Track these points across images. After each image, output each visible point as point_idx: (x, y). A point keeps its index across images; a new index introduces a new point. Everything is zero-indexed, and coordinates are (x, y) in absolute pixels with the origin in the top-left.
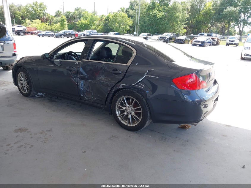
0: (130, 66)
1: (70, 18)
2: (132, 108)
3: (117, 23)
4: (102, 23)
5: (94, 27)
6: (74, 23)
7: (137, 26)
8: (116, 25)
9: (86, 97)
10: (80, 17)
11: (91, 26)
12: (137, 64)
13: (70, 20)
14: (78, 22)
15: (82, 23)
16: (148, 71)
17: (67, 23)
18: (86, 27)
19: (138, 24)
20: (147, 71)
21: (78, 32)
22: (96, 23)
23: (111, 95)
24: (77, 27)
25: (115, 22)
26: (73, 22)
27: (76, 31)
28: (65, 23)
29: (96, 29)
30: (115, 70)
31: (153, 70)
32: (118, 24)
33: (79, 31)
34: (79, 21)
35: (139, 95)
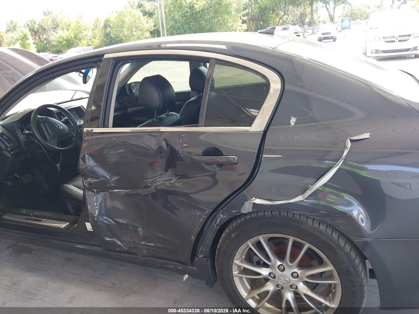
0: (265, 132)
1: (38, 31)
2: (296, 270)
3: (125, 29)
4: (99, 33)
5: (85, 42)
6: (45, 39)
7: (163, 29)
8: (126, 32)
9: (121, 242)
10: (55, 27)
11: (80, 40)
12: (293, 121)
13: (38, 35)
14: (54, 37)
15: (60, 37)
16: (349, 144)
17: (34, 41)
18: (70, 44)
19: (165, 26)
20: (345, 142)
21: (56, 55)
22: (88, 34)
23: (209, 237)
24: (53, 46)
25: (122, 27)
26: (45, 37)
27: (53, 52)
28: (28, 42)
29: (89, 45)
30: (215, 151)
31: (366, 135)
32: (128, 30)
33: (58, 52)
34: (54, 33)
35: (323, 228)
